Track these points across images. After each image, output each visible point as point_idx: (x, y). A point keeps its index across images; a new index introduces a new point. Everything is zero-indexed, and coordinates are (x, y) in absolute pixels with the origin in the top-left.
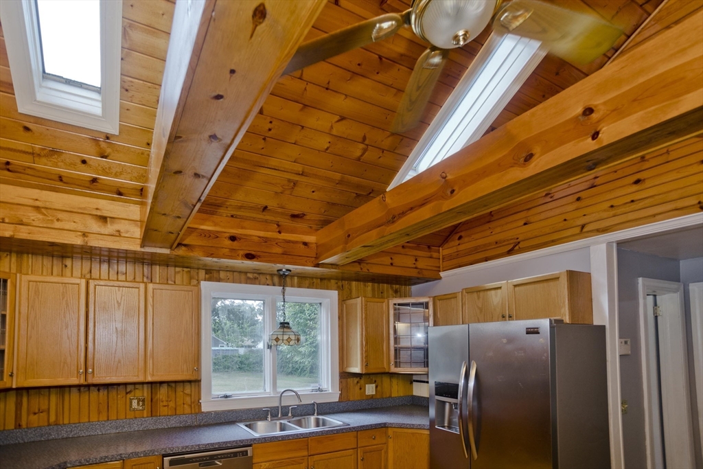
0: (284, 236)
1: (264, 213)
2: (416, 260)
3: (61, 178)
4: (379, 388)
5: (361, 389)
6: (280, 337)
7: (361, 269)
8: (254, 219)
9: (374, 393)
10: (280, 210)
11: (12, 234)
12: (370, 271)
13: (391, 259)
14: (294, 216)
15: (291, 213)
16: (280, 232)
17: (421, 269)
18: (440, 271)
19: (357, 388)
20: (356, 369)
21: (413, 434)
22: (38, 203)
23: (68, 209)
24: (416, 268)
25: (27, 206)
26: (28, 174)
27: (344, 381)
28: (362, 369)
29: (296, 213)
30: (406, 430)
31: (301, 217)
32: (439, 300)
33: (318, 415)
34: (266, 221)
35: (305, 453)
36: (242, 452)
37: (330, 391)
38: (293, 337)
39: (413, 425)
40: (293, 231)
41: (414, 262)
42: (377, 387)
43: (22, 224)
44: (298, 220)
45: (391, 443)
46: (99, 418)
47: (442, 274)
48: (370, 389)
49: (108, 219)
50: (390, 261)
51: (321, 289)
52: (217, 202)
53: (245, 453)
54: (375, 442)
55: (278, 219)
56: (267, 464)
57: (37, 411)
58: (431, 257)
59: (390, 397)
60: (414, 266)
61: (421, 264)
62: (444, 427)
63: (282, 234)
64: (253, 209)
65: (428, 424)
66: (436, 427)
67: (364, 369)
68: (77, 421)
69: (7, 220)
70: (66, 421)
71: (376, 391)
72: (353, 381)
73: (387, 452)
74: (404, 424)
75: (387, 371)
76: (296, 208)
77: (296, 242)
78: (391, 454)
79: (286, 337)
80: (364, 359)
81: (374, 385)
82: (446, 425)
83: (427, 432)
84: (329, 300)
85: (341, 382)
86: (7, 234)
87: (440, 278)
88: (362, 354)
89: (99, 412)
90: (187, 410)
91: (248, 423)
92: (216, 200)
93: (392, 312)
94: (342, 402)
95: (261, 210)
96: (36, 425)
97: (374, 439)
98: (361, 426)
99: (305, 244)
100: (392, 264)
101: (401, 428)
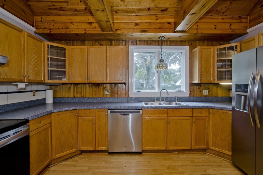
0: (160, 21)
1: (149, 11)
2: (231, 25)
3: (76, 10)
4: (210, 92)
5: (200, 92)
6: (159, 66)
7: (198, 32)
8: (146, 15)
9: (208, 94)
10: (156, 9)
11: (65, 32)
12: (203, 33)
13: (215, 25)
14: (163, 11)
15: (161, 9)
16: (157, 19)
17: (234, 29)
18: (247, 29)
19: (198, 91)
20: (196, 81)
21: (223, 113)
22: (71, 21)
23: (80, 21)
24: (231, 29)
25: (68, 22)
26: (67, 11)
27: (192, 87)
28: (199, 81)
29: (163, 9)
30: (219, 111)
31: (166, 10)
32: (244, 43)
33: (178, 101)
34: (151, 15)
35: (166, 116)
36: (138, 111)
37: (185, 92)
38: (164, 65)
39: (223, 108)
40: (163, 18)
41: (230, 26)
42: (209, 91)
43: (67, 29)
44: (165, 12)
45: (211, 117)
46: (95, 96)
47: (248, 30)
48: (205, 92)
49: (92, 23)
50: (214, 27)
51: (180, 45)
52: (129, 9)
53: (138, 112)
54: (202, 115)
55: (156, 13)
56: (149, 118)
57: (78, 92)
58: (241, 22)
59: (217, 96)
60: (229, 28)
61: (233, 27)
62: (240, 109)
63: (158, 20)
64: (144, 9)
65: (232, 108)
66: (235, 109)
67: (200, 81)
68: (89, 97)
69: (64, 28)
70: (86, 97)
71: (209, 93)
72: (196, 88)
73: (209, 120)
74: (218, 107)
75: (213, 82)
76: (163, 6)
77: (165, 23)
78: (211, 122)
79: (161, 65)
80: (200, 76)
81: (207, 90)
82: (242, 108)
83: (231, 112)
84: (185, 50)
85: (190, 88)
86: (64, 32)
87: (247, 33)
88: (199, 74)
89: (96, 94)
90: (124, 96)
91: (146, 102)
92: (128, 8)
93: (216, 53)
94: (190, 97)
95: (148, 10)
96: (78, 97)
97: (201, 113)
98: (194, 106)
99: (169, 23)
100: (215, 28)
101: (216, 109)
